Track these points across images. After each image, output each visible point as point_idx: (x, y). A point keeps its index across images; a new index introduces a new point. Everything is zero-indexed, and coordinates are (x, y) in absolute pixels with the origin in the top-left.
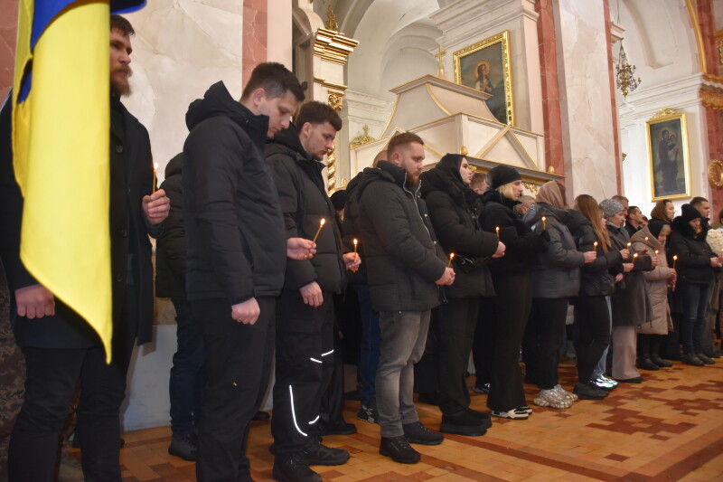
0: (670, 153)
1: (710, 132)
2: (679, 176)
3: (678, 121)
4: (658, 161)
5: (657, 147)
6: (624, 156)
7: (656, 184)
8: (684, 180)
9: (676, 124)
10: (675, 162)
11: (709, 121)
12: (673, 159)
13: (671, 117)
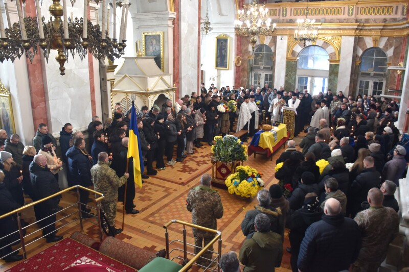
0: (223, 51)
1: (238, 45)
2: (225, 61)
3: (227, 39)
4: (219, 54)
5: (219, 48)
6: (202, 65)
7: (217, 62)
8: (227, 63)
9: (226, 40)
10: (224, 55)
11: (237, 41)
12: (224, 54)
13: (225, 37)
